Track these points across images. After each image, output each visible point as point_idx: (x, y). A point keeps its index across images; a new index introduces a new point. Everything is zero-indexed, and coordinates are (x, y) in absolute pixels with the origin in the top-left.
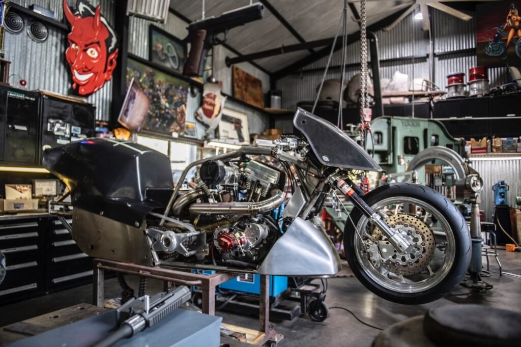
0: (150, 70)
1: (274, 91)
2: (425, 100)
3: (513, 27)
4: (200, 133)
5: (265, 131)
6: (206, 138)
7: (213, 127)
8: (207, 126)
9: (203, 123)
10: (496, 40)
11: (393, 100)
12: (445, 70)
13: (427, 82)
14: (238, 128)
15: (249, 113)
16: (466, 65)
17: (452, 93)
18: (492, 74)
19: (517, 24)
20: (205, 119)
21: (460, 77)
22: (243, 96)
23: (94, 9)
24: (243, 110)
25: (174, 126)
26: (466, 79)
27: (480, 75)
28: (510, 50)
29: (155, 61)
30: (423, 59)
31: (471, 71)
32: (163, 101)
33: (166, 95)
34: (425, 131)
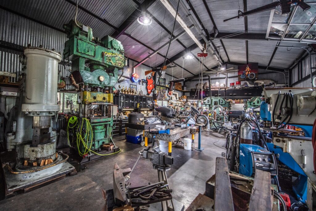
0: (159, 87)
1: (184, 85)
2: (224, 89)
3: (248, 71)
4: (168, 98)
5: (182, 96)
6: (169, 100)
7: (171, 97)
8: (169, 97)
9: (169, 96)
10: (243, 74)
11: (215, 89)
12: (230, 81)
13: (225, 85)
14: (176, 96)
15: (178, 92)
16: (235, 80)
17: (231, 88)
18: (242, 83)
19: (249, 70)
20: (169, 95)
21: (233, 84)
22: (177, 88)
23: (151, 77)
24: (177, 92)
25: (164, 98)
26: (235, 84)
27: (239, 83)
28: (247, 77)
29: (160, 85)
30: (224, 78)
31: (236, 82)
32: (162, 93)
33: (162, 92)
34: (219, 100)
